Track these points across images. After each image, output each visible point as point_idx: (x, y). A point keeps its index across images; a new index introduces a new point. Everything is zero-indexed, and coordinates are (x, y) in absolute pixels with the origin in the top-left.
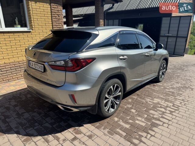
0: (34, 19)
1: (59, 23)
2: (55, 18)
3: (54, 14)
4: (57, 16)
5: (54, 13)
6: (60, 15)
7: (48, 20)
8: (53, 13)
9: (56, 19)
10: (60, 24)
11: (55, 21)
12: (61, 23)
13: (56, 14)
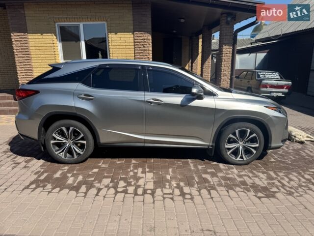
0: (114, 52)
1: (144, 55)
2: (138, 49)
3: (138, 45)
4: (142, 47)
5: (138, 43)
6: (146, 45)
7: (130, 52)
8: (136, 44)
9: (140, 50)
10: (146, 57)
11: (138, 53)
12: (146, 55)
13: (141, 45)
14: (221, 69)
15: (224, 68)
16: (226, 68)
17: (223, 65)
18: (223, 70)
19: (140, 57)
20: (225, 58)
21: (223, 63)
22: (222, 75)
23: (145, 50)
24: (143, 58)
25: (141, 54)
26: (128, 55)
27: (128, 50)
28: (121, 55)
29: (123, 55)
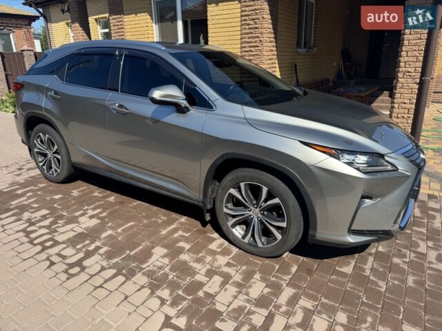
1: (254, 37)
3: (246, 20)
4: (253, 23)
8: (243, 18)
9: (250, 29)
10: (256, 39)
11: (246, 34)
12: (258, 37)
13: (250, 20)
14: (400, 62)
15: (406, 59)
16: (411, 59)
17: (403, 54)
18: (402, 64)
19: (249, 40)
20: (410, 37)
21: (404, 49)
22: (400, 75)
23: (256, 28)
24: (252, 42)
25: (250, 35)
26: (231, 38)
27: (232, 29)
28: (222, 38)
29: (226, 38)
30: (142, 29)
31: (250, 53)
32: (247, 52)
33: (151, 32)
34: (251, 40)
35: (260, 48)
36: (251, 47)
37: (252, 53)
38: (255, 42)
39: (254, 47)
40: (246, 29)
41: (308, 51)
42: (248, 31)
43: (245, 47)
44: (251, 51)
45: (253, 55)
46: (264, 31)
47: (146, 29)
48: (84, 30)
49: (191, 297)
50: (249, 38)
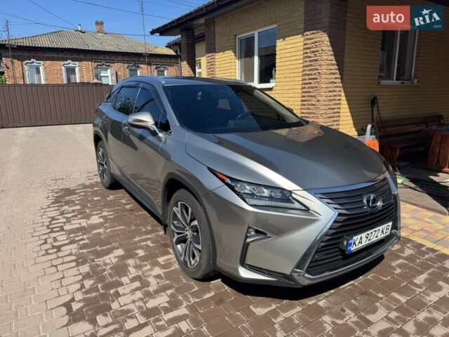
3: (307, 53)
4: (313, 55)
5: (307, 50)
11: (307, 66)
13: (310, 52)
23: (316, 60)
24: (311, 75)
25: (310, 68)
26: (294, 71)
27: (295, 62)
28: (287, 71)
29: (290, 71)
30: (227, 65)
31: (309, 85)
32: (306, 84)
33: (234, 67)
34: (310, 72)
35: (318, 80)
36: (310, 79)
37: (312, 85)
38: (315, 74)
39: (313, 79)
40: (307, 61)
41: (403, 83)
42: (308, 63)
43: (305, 79)
44: (311, 83)
45: (312, 88)
46: (323, 63)
47: (230, 64)
48: (190, 67)
49: (103, 291)
50: (309, 70)
